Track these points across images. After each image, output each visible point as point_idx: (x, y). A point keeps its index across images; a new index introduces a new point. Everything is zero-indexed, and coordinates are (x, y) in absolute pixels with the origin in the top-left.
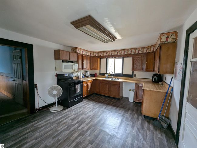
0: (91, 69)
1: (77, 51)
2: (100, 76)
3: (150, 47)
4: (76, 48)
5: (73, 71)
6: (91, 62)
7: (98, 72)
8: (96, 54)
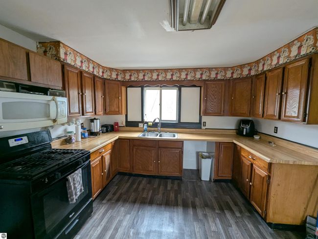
8: (117, 75)
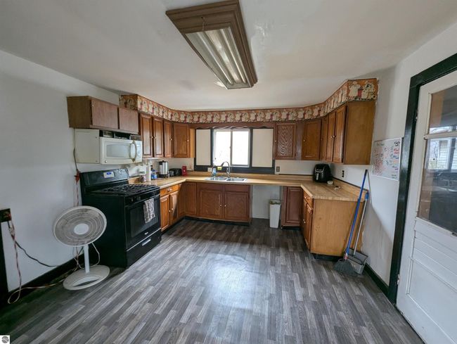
0: (173, 156)
1: (139, 106)
2: (196, 173)
3: (312, 107)
4: (135, 97)
5: (130, 161)
6: (172, 137)
7: (189, 163)
8: (186, 117)
